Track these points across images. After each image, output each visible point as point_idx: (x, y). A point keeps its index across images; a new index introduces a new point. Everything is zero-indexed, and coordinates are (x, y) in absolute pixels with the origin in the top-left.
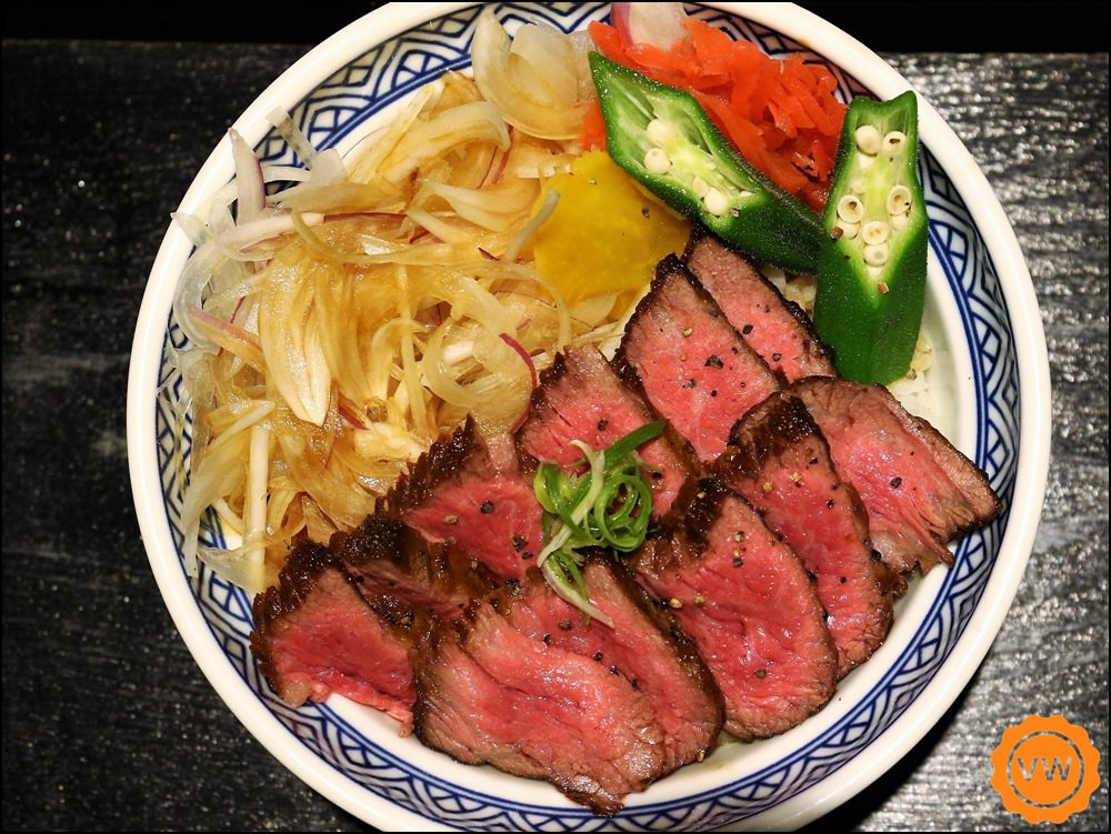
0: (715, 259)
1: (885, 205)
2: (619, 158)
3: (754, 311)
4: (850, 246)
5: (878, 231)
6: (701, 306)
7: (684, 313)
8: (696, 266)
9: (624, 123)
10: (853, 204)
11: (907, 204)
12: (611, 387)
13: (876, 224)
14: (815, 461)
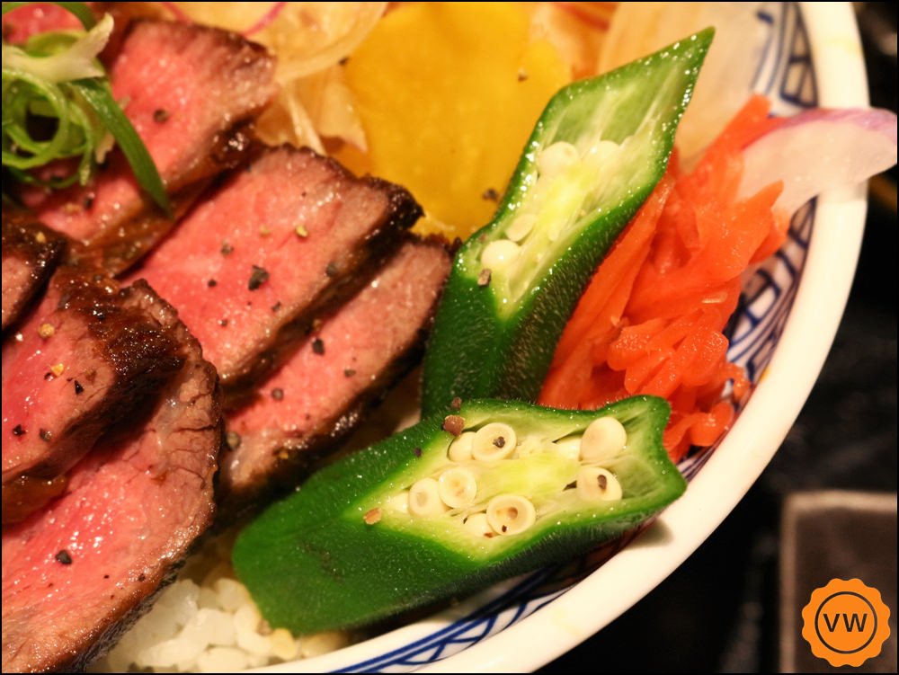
0: (421, 281)
1: (501, 493)
2: (558, 102)
3: (348, 355)
4: (436, 455)
5: (460, 493)
6: (342, 247)
7: (331, 224)
8: (408, 255)
9: (612, 98)
10: (500, 443)
11: (504, 529)
12: (214, 114)
13: (471, 487)
14: (79, 390)
